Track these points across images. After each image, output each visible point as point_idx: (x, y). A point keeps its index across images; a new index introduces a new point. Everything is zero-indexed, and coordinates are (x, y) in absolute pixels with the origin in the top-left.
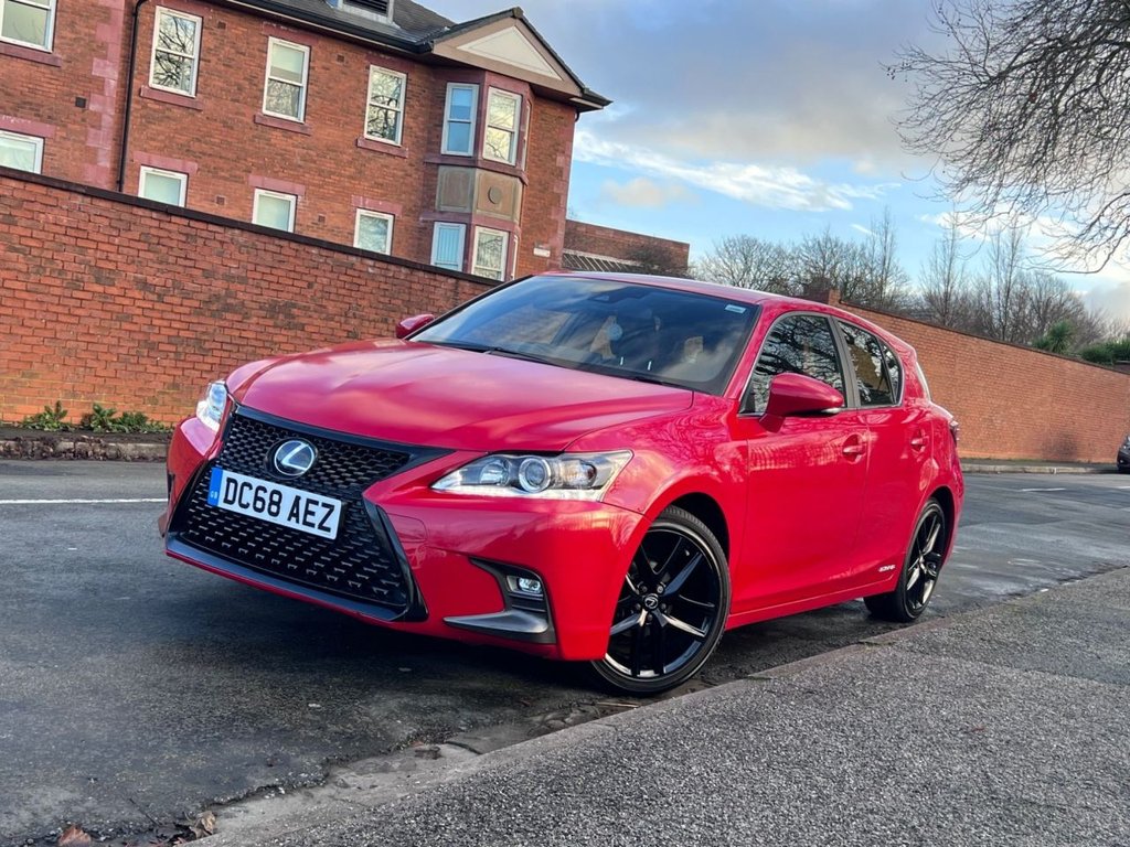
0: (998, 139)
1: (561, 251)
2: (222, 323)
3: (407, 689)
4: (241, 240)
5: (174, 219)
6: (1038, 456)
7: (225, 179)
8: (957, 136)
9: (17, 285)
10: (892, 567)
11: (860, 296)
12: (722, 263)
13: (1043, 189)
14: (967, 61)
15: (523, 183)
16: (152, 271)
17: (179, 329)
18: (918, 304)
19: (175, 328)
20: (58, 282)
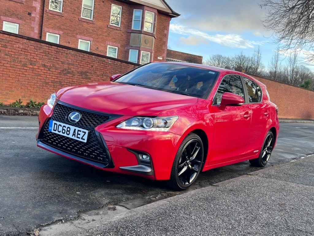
0: (291, 26)
1: (165, 58)
2: (67, 77)
3: (108, 188)
4: (72, 53)
5: (53, 47)
6: (300, 118)
7: (71, 36)
8: (280, 25)
9: (8, 65)
10: (258, 151)
11: (251, 72)
12: (212, 62)
13: (304, 41)
14: (283, 3)
15: (155, 38)
16: (47, 62)
17: (54, 79)
18: (267, 74)
19: (53, 78)
20: (20, 65)
